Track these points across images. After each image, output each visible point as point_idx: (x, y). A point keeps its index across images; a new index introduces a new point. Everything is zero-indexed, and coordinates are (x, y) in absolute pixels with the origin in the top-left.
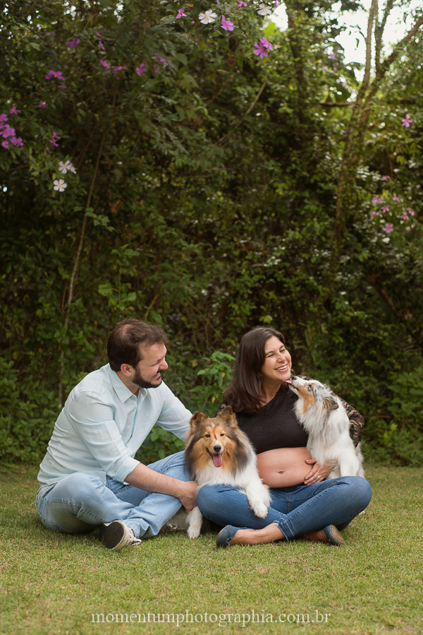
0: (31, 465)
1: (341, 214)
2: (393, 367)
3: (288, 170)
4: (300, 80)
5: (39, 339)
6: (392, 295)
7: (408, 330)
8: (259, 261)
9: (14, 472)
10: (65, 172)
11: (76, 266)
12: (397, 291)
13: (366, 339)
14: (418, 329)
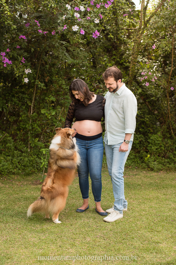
0: (18, 175)
1: (131, 76)
2: (150, 131)
3: (112, 58)
4: (117, 24)
5: (21, 127)
6: (150, 104)
7: (155, 118)
8: (101, 92)
9: (12, 178)
10: (27, 73)
11: (33, 101)
12: (152, 103)
13: (140, 121)
14: (159, 117)
